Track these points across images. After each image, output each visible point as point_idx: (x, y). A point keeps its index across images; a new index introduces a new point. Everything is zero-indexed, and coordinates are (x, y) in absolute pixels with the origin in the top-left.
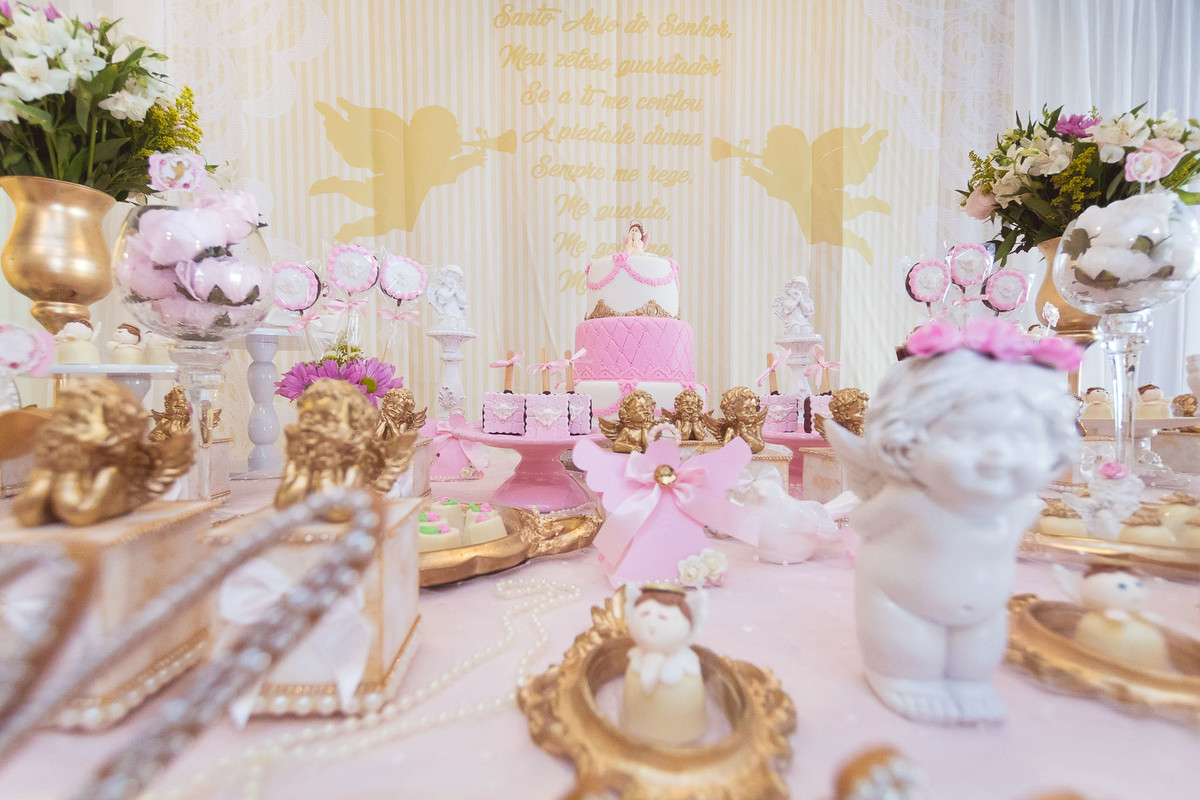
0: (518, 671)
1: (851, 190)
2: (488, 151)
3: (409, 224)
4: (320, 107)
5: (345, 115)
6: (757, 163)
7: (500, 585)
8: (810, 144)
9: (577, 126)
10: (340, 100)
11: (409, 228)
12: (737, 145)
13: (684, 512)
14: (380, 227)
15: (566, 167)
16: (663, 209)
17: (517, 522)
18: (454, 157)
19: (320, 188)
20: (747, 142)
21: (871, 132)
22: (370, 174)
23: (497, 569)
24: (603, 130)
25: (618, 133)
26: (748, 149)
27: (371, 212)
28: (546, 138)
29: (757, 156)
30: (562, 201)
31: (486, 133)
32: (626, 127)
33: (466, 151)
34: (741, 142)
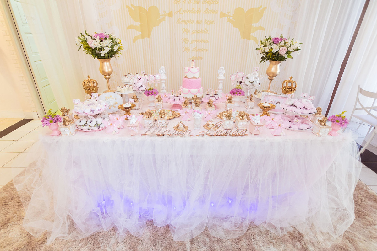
0: (174, 126)
1: (254, 25)
2: (166, 17)
3: (149, 36)
4: (127, 7)
5: (133, 9)
6: (231, 18)
7: (172, 120)
8: (245, 12)
9: (187, 9)
10: (132, 5)
11: (149, 38)
12: (226, 13)
13: (187, 115)
14: (143, 37)
15: (184, 21)
16: (208, 31)
17: (173, 113)
18: (158, 19)
19: (129, 28)
20: (229, 12)
21: (262, 8)
22: (139, 23)
23: (172, 119)
24: (194, 10)
25: (197, 11)
26: (229, 15)
27: (140, 33)
28: (180, 13)
29: (231, 16)
30: (183, 30)
31: (165, 12)
32: (199, 9)
33: (161, 17)
34: (227, 13)
